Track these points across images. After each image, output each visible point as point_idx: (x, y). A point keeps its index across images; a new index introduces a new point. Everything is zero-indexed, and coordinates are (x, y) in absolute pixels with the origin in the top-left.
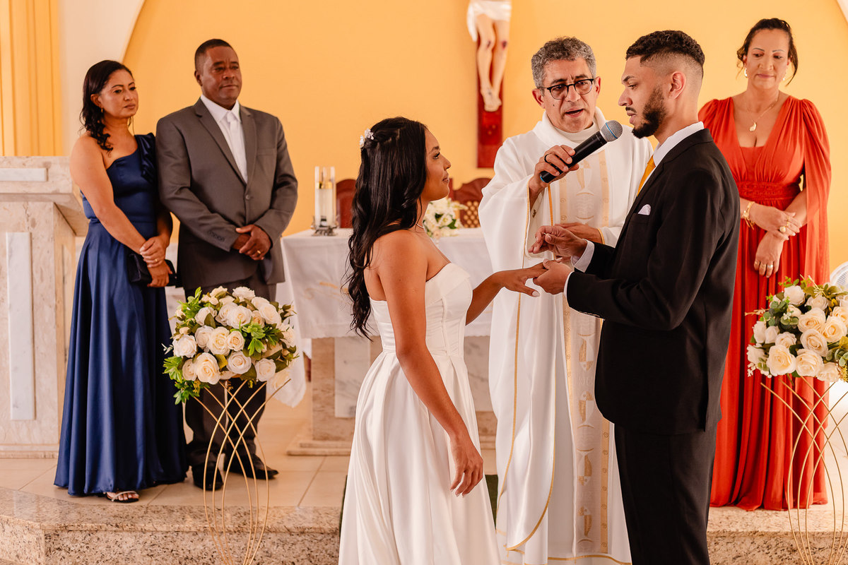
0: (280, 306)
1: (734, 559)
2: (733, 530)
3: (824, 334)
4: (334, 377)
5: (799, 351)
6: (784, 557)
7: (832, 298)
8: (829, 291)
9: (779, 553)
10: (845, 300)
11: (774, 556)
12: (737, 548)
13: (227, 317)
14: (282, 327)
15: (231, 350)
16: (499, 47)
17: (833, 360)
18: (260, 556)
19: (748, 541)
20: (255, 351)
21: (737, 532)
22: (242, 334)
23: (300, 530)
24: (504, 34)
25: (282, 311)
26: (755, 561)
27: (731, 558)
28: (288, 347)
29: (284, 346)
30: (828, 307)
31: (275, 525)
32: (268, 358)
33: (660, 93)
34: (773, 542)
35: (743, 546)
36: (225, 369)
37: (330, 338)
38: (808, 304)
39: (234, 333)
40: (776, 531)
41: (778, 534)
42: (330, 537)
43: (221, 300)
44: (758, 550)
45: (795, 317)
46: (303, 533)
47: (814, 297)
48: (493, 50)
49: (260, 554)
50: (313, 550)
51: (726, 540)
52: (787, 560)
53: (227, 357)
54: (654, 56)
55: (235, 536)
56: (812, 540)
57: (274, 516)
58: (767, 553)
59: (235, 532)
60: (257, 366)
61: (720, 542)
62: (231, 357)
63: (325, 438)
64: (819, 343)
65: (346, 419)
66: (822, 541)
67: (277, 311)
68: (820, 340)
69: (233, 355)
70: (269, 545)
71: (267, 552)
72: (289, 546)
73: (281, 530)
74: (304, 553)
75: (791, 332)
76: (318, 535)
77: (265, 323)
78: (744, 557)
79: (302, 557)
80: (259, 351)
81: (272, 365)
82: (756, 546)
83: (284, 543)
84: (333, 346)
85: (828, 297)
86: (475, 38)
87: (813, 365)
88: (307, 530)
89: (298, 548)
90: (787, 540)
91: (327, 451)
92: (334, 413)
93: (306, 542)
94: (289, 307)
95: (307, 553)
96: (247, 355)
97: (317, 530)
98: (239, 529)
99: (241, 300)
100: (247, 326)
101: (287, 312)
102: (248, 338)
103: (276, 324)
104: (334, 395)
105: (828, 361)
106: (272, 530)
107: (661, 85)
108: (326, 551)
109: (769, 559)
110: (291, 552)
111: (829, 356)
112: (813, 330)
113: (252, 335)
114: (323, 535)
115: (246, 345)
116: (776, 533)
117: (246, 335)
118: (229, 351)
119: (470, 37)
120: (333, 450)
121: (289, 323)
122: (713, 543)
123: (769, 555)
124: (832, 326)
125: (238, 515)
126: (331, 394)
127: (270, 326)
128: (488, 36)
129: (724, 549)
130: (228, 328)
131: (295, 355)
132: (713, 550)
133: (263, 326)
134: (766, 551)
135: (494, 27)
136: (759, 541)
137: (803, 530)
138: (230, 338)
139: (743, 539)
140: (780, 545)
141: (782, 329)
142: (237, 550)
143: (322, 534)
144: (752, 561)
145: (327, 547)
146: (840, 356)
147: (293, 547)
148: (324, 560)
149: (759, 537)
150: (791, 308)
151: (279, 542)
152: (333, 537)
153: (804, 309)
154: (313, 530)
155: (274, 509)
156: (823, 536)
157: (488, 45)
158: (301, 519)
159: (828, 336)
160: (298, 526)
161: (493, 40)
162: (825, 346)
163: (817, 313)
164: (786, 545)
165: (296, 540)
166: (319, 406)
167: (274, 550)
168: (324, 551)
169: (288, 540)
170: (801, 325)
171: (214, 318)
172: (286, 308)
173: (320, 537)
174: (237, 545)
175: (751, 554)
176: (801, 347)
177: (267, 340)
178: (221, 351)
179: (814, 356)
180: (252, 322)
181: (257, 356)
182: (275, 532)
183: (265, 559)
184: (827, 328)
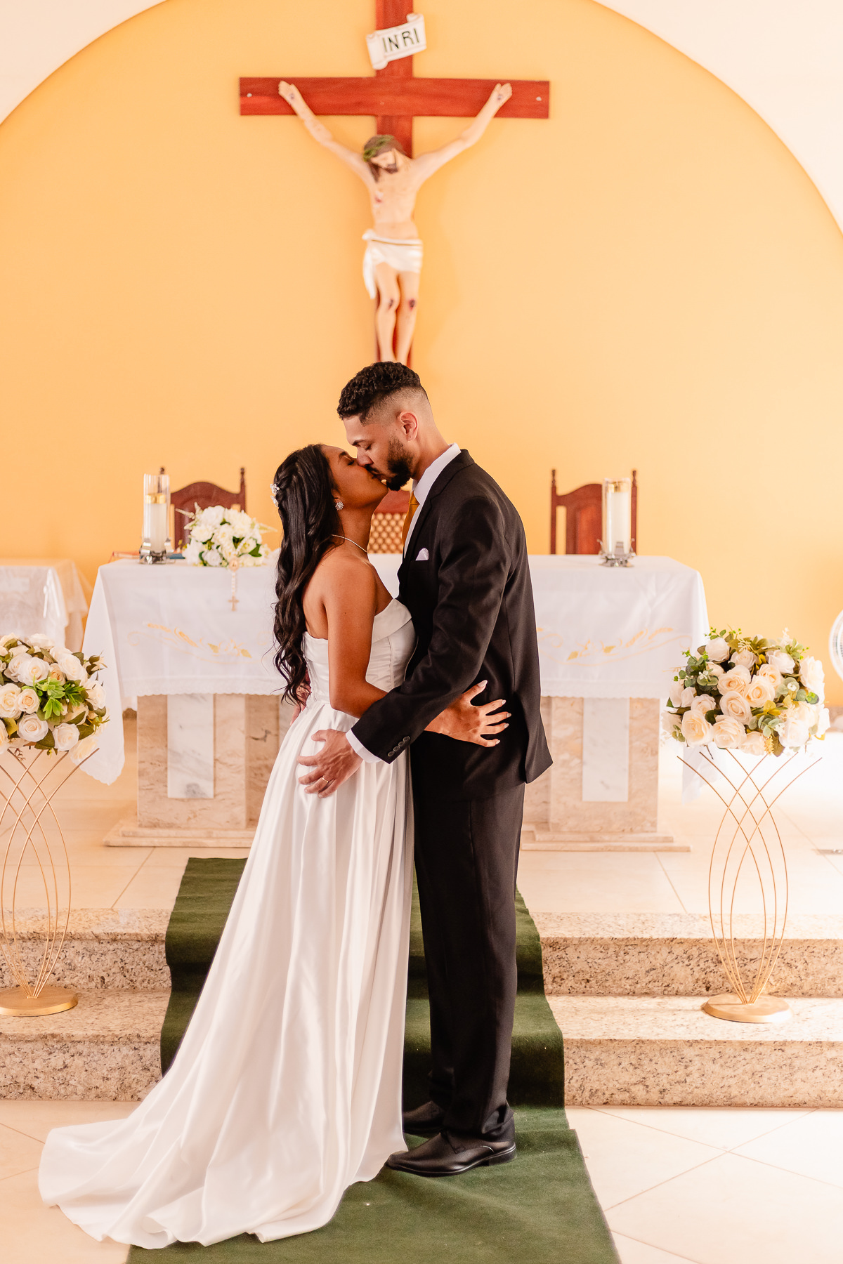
0: (86, 658)
1: (648, 972)
2: (646, 936)
3: (748, 697)
4: (166, 746)
5: (718, 718)
6: (708, 970)
7: (760, 654)
8: (758, 645)
9: (702, 965)
10: (776, 656)
11: (696, 969)
12: (651, 959)
13: (18, 671)
14: (86, 683)
15: (23, 713)
16: (406, 307)
17: (757, 729)
18: (61, 969)
19: (665, 950)
20: (53, 713)
21: (651, 940)
22: (37, 692)
23: (111, 937)
24: (412, 291)
25: (89, 664)
26: (672, 974)
27: (644, 972)
28: (95, 709)
29: (91, 708)
30: (755, 665)
31: (80, 930)
32: (70, 723)
33: (397, 442)
34: (695, 952)
35: (658, 956)
36: (15, 735)
37: (161, 695)
38: (732, 661)
39: (27, 691)
40: (698, 937)
41: (701, 941)
42: (147, 946)
43: (11, 650)
44: (676, 961)
45: (715, 676)
46: (115, 940)
47: (739, 652)
48: (397, 311)
49: (59, 966)
50: (127, 961)
51: (638, 949)
52: (712, 973)
53: (17, 721)
54: (371, 410)
55: (29, 944)
56: (741, 948)
57: (80, 920)
58: (688, 965)
59: (30, 939)
60: (55, 733)
61: (631, 952)
62: (23, 720)
63: (154, 825)
64: (741, 709)
65: (182, 800)
66: (754, 949)
67: (82, 664)
68: (743, 705)
69: (25, 718)
70: (72, 955)
71: (70, 964)
72: (98, 956)
73: (87, 936)
74: (116, 965)
75: (711, 695)
76: (134, 942)
77: (66, 680)
78: (659, 970)
79: (113, 970)
80: (58, 714)
81: (73, 731)
82: (674, 956)
83: (92, 953)
84: (165, 706)
85: (756, 652)
86: (373, 294)
87: (733, 735)
88: (119, 937)
89: (109, 958)
90: (712, 950)
91: (156, 842)
92: (166, 792)
93: (119, 952)
94: (97, 659)
95: (121, 966)
96: (42, 719)
97: (133, 937)
98: (35, 935)
99: (37, 650)
100: (42, 683)
101: (95, 665)
102: (44, 697)
103: (80, 681)
104: (166, 769)
105: (751, 731)
106: (76, 937)
107: (394, 434)
108: (144, 963)
109: (689, 972)
110: (100, 964)
111: (752, 724)
112: (735, 693)
113: (49, 694)
114: (141, 943)
115: (42, 706)
116: (698, 941)
117: (41, 694)
118: (20, 714)
119: (366, 293)
120: (164, 842)
121: (97, 679)
122: (622, 953)
123: (690, 967)
124: (757, 688)
125: (35, 919)
126: (162, 768)
127: (72, 682)
128: (391, 292)
129: (635, 959)
130: (20, 684)
131: (104, 719)
132: (622, 962)
133: (63, 683)
134: (687, 963)
135: (399, 281)
136: (678, 950)
137: (727, 936)
138: (21, 697)
139: (658, 948)
140: (704, 955)
141: (700, 691)
142: (32, 962)
143: (139, 941)
144: (670, 974)
145: (145, 958)
146: (765, 722)
147: (103, 958)
148: (141, 974)
149: (677, 945)
150: (710, 665)
151: (85, 951)
152: (152, 946)
153: (727, 666)
154: (127, 937)
155: (81, 912)
156: (755, 944)
157: (391, 306)
158: (113, 924)
159: (752, 699)
160: (109, 932)
161: (396, 298)
162: (749, 711)
163: (741, 671)
164: (711, 955)
165: (105, 950)
166: (147, 782)
167: (78, 961)
168: (141, 964)
169: (96, 949)
170: (722, 686)
171: (3, 673)
172: (93, 660)
173: (136, 946)
174: (32, 955)
175: (668, 966)
176: (720, 713)
177: (68, 700)
178: (11, 713)
179: (735, 724)
180: (49, 678)
181: (56, 719)
182: (80, 939)
183: (67, 973)
184: (751, 690)
